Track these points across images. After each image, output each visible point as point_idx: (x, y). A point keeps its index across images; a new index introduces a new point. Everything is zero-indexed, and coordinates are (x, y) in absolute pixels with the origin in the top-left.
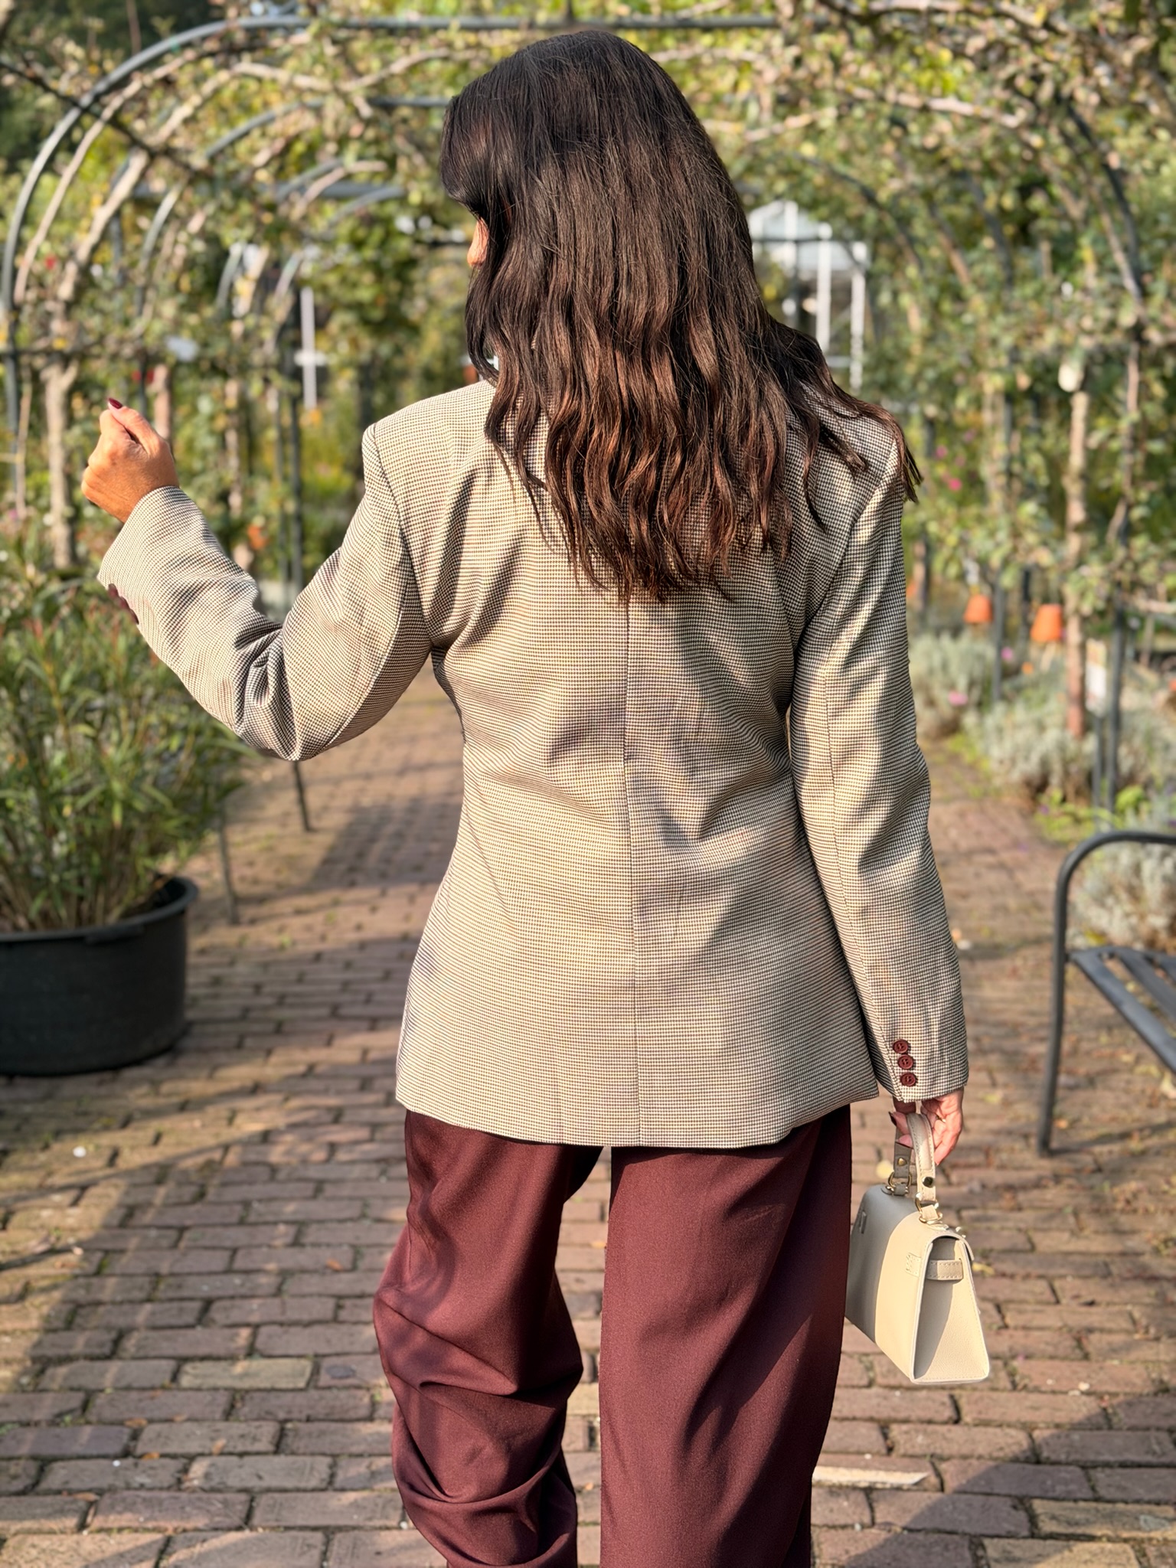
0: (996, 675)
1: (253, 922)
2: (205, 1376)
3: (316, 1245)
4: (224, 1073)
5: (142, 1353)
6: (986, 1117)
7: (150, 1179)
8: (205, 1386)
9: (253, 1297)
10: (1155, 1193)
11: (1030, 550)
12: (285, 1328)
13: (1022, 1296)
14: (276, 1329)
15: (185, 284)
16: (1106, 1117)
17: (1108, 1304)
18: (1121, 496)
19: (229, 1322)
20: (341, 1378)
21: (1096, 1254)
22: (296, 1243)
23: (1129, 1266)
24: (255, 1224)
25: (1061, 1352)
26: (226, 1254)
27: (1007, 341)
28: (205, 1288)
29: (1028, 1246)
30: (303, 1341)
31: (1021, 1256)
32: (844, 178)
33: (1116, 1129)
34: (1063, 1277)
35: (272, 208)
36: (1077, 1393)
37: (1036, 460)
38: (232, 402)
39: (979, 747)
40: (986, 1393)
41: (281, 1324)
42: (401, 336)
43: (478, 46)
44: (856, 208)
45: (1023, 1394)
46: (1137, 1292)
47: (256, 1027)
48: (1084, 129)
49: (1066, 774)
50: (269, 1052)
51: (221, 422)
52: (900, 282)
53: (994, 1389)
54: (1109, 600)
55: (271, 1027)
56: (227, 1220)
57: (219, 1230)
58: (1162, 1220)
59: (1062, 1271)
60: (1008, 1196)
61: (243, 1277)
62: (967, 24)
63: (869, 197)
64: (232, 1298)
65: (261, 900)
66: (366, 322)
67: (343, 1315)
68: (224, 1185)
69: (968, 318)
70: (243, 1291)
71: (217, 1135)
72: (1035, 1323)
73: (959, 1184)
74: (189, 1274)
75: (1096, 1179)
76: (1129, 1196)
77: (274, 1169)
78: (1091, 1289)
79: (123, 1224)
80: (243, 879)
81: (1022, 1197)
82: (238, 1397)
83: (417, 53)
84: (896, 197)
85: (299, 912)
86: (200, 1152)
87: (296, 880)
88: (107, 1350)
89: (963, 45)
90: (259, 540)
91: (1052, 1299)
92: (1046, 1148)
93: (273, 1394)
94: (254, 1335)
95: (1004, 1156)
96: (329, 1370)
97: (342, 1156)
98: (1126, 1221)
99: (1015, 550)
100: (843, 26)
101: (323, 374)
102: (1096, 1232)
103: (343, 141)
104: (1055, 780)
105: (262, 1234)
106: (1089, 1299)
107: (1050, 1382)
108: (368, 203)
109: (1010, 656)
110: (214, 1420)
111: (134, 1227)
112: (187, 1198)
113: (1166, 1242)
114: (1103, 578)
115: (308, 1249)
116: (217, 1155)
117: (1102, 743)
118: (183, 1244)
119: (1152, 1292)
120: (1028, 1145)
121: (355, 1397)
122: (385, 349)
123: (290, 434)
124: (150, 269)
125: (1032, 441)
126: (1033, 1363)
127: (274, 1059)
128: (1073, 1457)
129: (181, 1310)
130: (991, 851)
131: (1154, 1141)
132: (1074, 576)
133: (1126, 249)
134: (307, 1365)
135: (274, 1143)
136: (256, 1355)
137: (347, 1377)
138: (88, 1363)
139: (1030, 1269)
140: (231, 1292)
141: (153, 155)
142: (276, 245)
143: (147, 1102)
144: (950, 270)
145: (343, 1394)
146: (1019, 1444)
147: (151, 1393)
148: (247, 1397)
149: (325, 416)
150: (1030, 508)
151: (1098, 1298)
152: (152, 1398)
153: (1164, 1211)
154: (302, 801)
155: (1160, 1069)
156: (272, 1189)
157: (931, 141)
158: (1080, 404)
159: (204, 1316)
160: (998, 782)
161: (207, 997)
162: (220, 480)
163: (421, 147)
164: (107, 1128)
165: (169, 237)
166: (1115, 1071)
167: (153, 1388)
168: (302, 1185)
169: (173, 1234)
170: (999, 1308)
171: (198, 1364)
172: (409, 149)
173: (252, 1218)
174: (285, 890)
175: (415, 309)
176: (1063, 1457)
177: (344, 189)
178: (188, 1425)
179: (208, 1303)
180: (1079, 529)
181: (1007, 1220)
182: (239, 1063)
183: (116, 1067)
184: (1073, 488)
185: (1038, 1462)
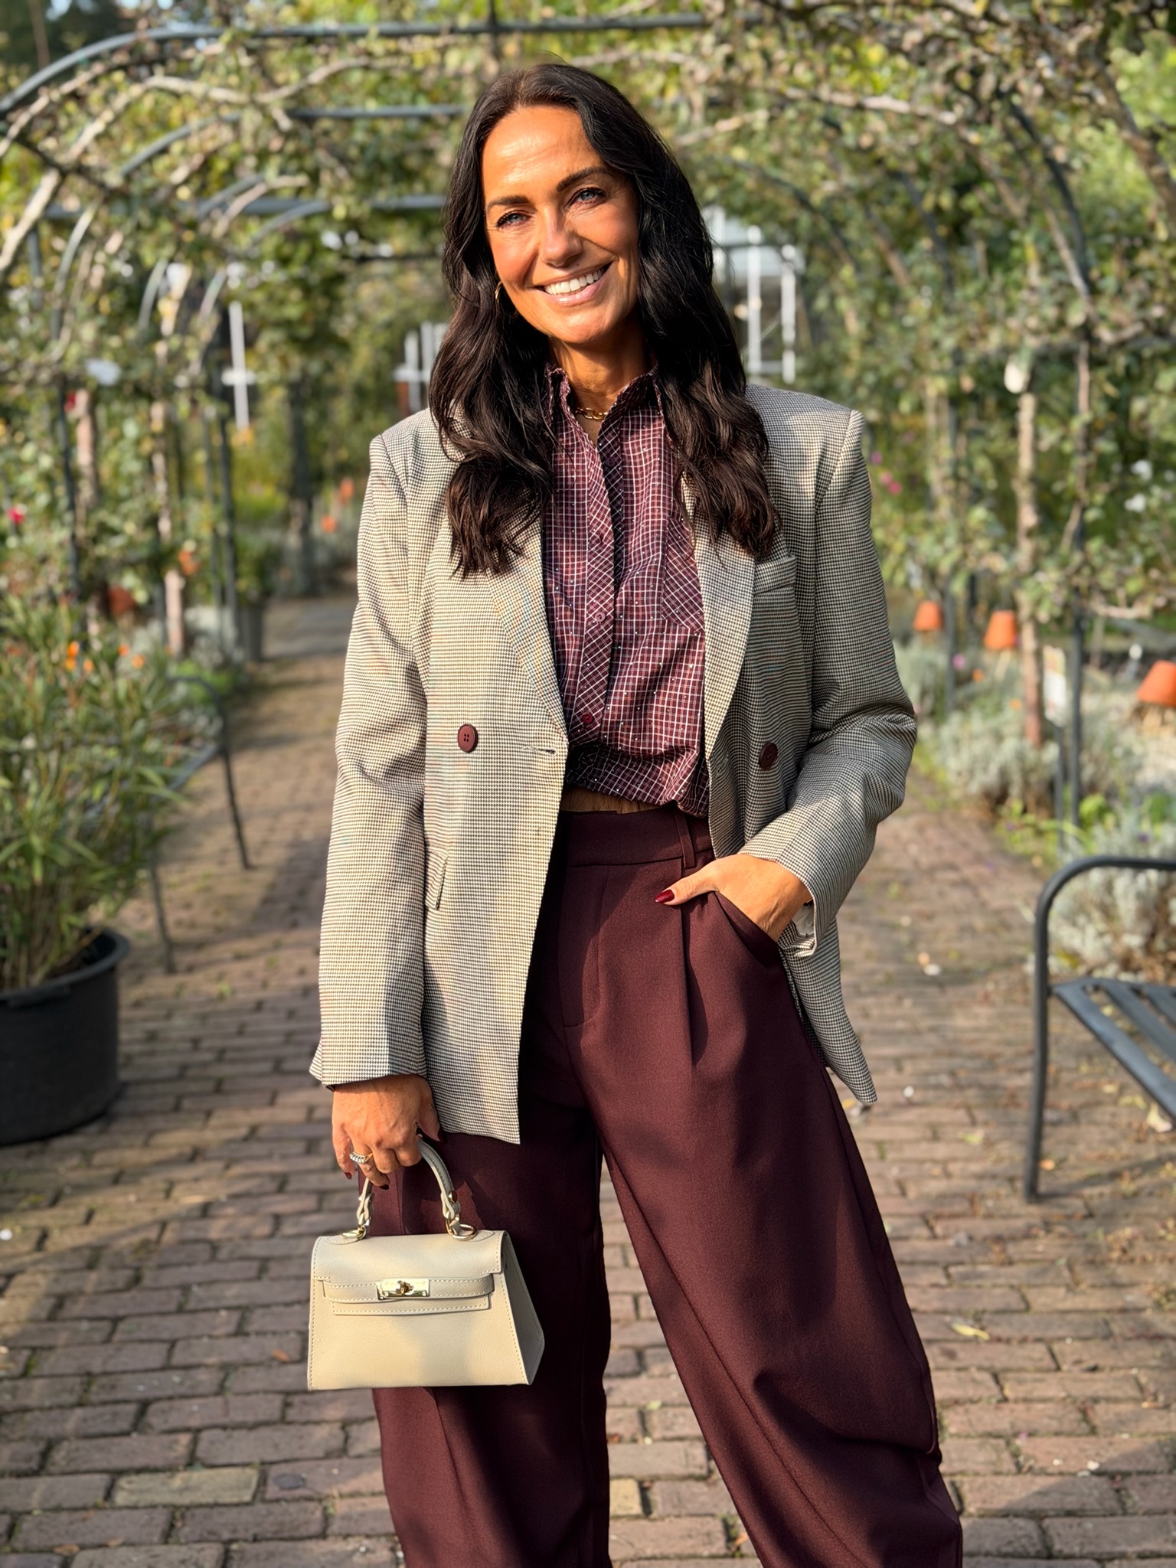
0: (949, 684)
1: (190, 969)
2: (142, 1491)
3: (261, 1333)
4: (160, 1139)
5: (72, 1467)
6: (968, 1160)
7: (81, 1263)
8: (142, 1504)
9: (193, 1396)
10: (1150, 1238)
11: (980, 556)
12: (229, 1432)
13: (1021, 1363)
14: (218, 1433)
15: (105, 305)
16: (1094, 1155)
17: (1112, 1369)
18: (1075, 499)
19: (166, 1427)
20: (290, 1488)
21: (1095, 1311)
22: (240, 1332)
23: (1131, 1324)
24: (195, 1311)
25: (1066, 1427)
26: (165, 1347)
27: (949, 343)
28: (141, 1388)
29: (1022, 1306)
30: (246, 1446)
31: (1016, 1318)
32: (777, 182)
33: (1105, 1168)
34: (1062, 1339)
35: (193, 225)
36: (1086, 1473)
37: (982, 464)
38: (158, 425)
39: (936, 759)
40: (989, 1479)
41: (224, 1428)
42: (331, 353)
43: (397, 53)
44: (791, 211)
45: (1029, 1477)
46: (1141, 1353)
47: (194, 1087)
48: (1026, 124)
49: (1026, 784)
50: (209, 1114)
51: (147, 446)
52: (836, 286)
53: (997, 1473)
54: (1066, 606)
55: (210, 1086)
56: (164, 1309)
57: (156, 1320)
58: (1161, 1270)
59: (1061, 1333)
60: (997, 1248)
61: (182, 1373)
62: (903, 17)
63: (802, 200)
64: (171, 1398)
65: (199, 945)
66: (294, 340)
67: (292, 1414)
68: (161, 1267)
69: (909, 321)
70: (182, 1390)
71: (154, 1210)
72: (1036, 1394)
73: (945, 1237)
74: (124, 1372)
75: (1088, 1226)
76: (1124, 1244)
77: (214, 1247)
78: (1094, 1353)
79: (52, 1317)
80: (179, 923)
81: (1012, 1249)
82: (178, 1514)
83: (337, 63)
84: (830, 199)
85: (239, 957)
86: (134, 1230)
87: (234, 922)
88: (34, 1465)
89: (900, 40)
90: (190, 565)
91: (1053, 1366)
92: (1033, 1194)
93: (216, 1510)
94: (195, 1442)
95: (990, 1203)
96: (277, 1480)
97: (288, 1229)
98: (1123, 1273)
99: (965, 556)
100: (776, 22)
101: (254, 393)
102: (1093, 1286)
103: (263, 156)
104: (1015, 791)
105: (202, 1323)
106: (1092, 1364)
107: (1056, 1462)
108: (293, 219)
109: (962, 662)
110: (152, 1544)
111: (64, 1320)
112: (120, 1285)
113: (1167, 1295)
114: (1059, 584)
115: (253, 1339)
116: (153, 1234)
117: (1063, 751)
118: (117, 1337)
119: (1158, 1353)
120: (1014, 1190)
121: (306, 1511)
122: (315, 367)
123: (218, 456)
124: (66, 293)
125: (978, 444)
126: (1037, 1440)
127: (214, 1121)
128: (1088, 1549)
129: (115, 1414)
130: (953, 867)
131: (1145, 1181)
132: (1030, 583)
133: (1071, 245)
134: (252, 1475)
135: (214, 1217)
136: (198, 1465)
137: (297, 1487)
138: (14, 1481)
139: (1026, 1332)
140: (169, 1392)
141: (64, 174)
142: (198, 263)
143: (79, 1176)
144: (887, 272)
145: (293, 1508)
146: (1029, 1537)
147: (83, 1514)
148: (188, 1514)
149: (257, 434)
150: (979, 513)
151: (1101, 1362)
152: (84, 1520)
153: (1163, 1260)
154: (239, 837)
155: (1145, 1100)
156: (213, 1270)
157: (866, 141)
158: (1028, 406)
159: (139, 1423)
160: (956, 794)
161: (142, 1054)
162: (148, 505)
163: (344, 160)
164: (35, 1207)
165: (86, 257)
166: (1098, 1104)
167: (84, 1508)
168: (245, 1264)
169: (106, 1326)
170: (996, 1377)
171: (134, 1478)
172: (332, 162)
173: (192, 1305)
174: (222, 933)
175: (344, 326)
176: (1076, 1550)
177: (267, 205)
178: (123, 1551)
179: (144, 1405)
180: (1030, 533)
181: (998, 1276)
182: (177, 1128)
183: (45, 1137)
184: (1024, 493)
185: (1050, 1556)
